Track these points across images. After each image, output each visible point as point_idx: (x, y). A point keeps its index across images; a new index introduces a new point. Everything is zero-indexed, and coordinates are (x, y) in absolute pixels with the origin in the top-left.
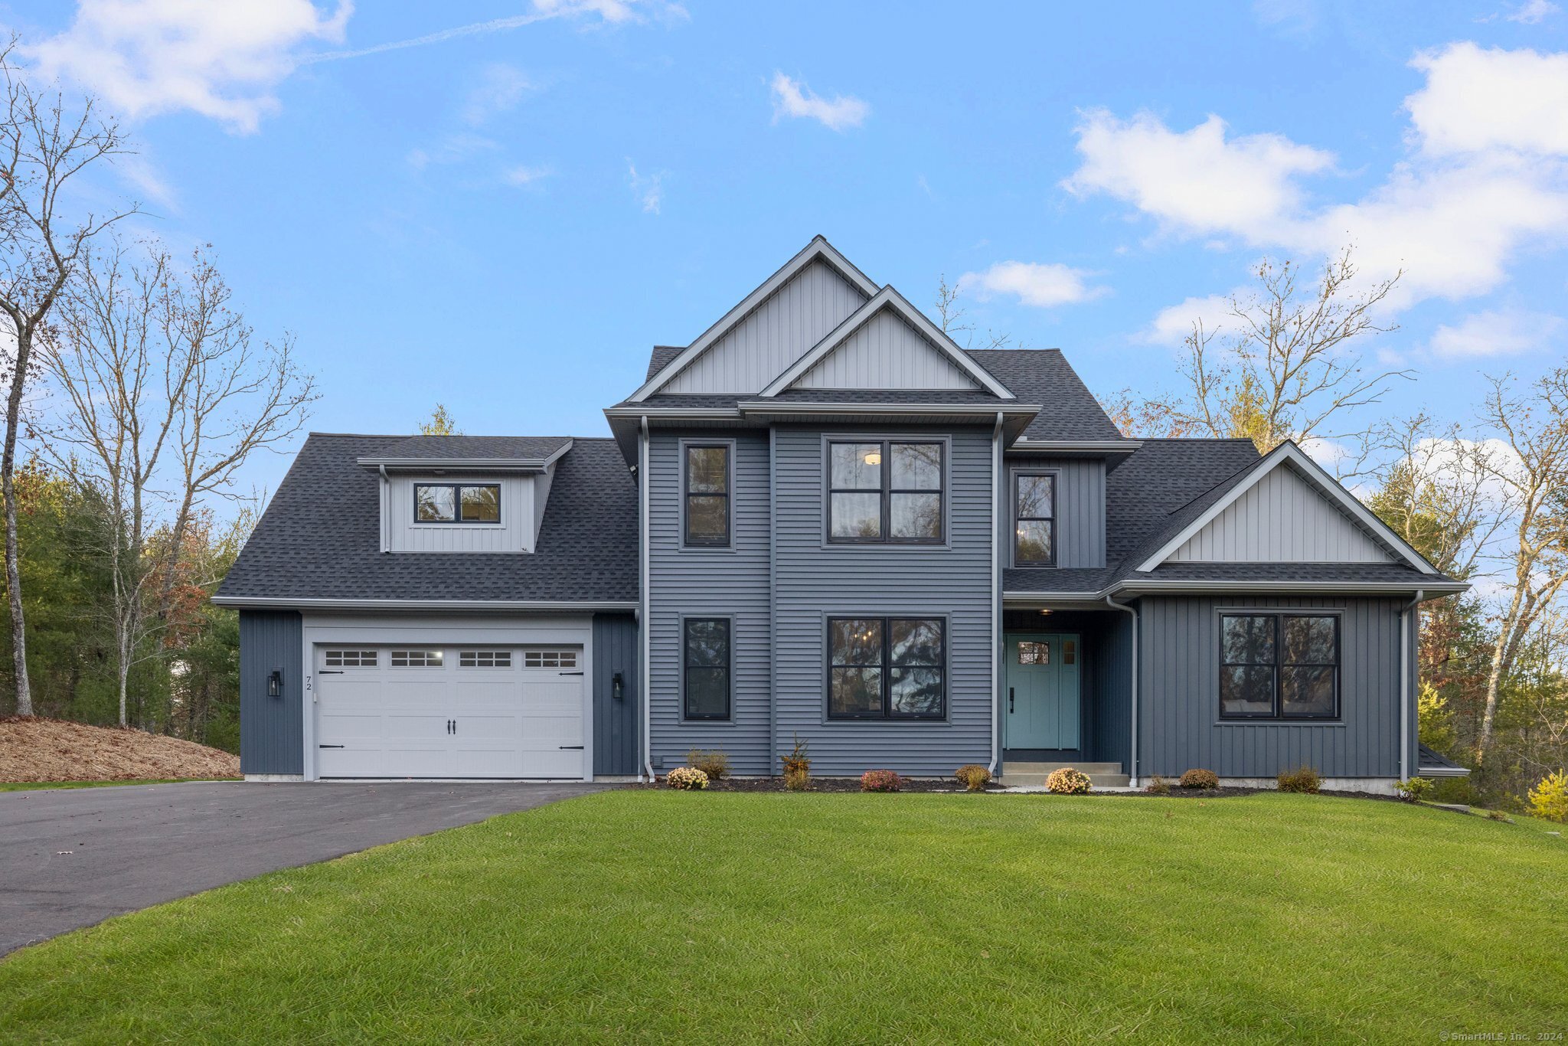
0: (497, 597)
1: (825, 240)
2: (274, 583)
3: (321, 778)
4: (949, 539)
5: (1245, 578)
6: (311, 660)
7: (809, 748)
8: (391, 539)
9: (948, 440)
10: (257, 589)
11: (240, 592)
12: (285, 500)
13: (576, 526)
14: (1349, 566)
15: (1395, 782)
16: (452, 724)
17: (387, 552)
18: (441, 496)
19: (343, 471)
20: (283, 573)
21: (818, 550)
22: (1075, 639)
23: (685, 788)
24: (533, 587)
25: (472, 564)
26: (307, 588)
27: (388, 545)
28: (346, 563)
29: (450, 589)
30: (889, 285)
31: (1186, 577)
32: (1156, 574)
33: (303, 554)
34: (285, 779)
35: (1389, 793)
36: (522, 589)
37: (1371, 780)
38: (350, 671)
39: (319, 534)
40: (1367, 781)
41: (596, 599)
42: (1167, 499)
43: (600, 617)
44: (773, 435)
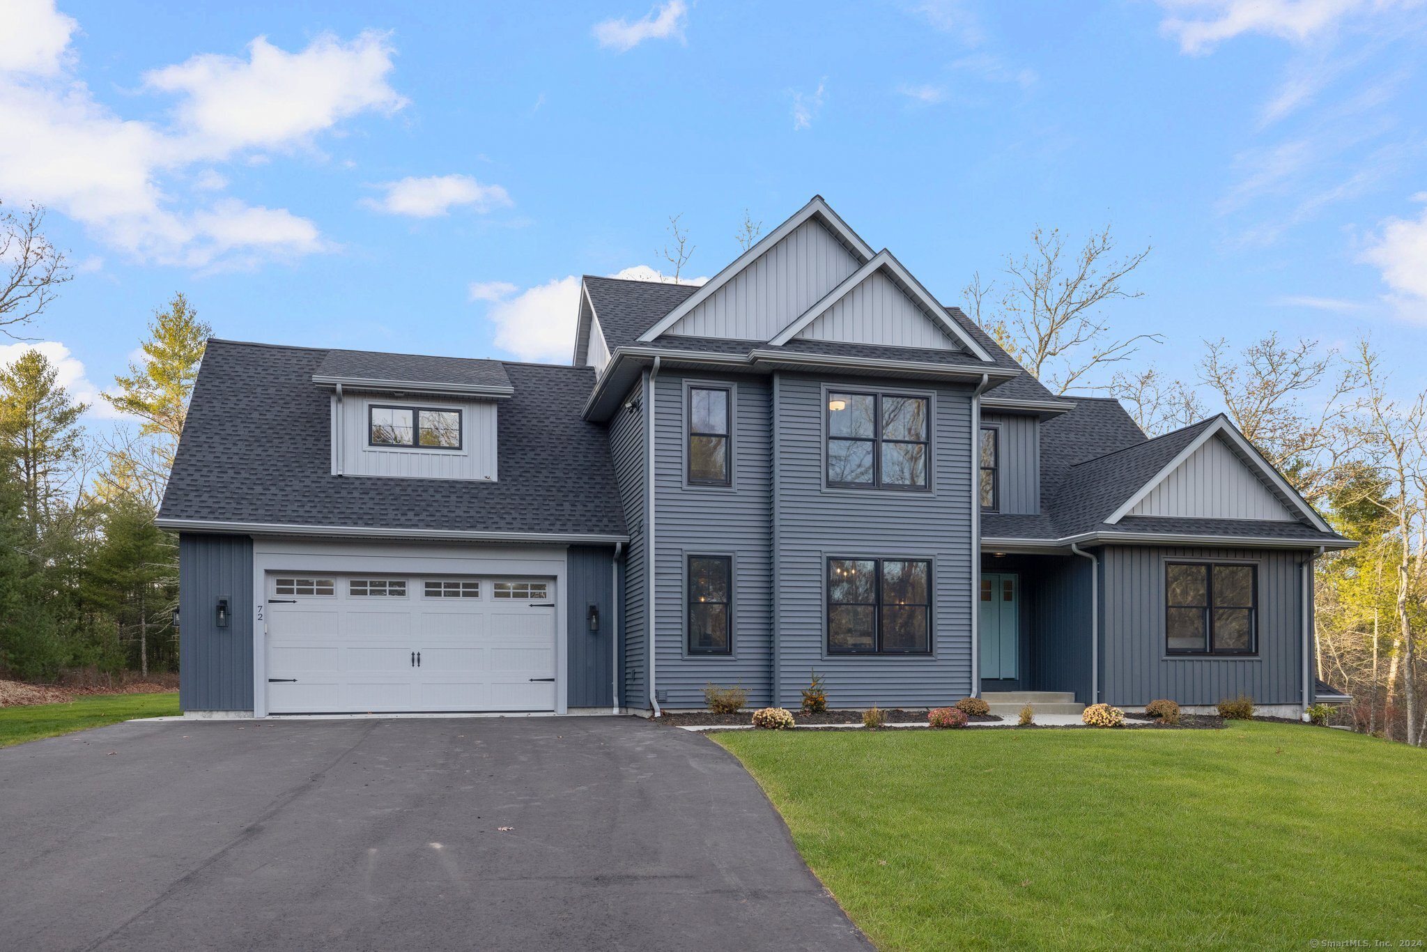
0: (473, 527)
1: (823, 200)
2: (222, 505)
3: (270, 714)
4: (935, 486)
5: (1190, 532)
6: (263, 588)
7: (828, 681)
8: (343, 460)
9: (933, 395)
10: (205, 512)
11: (185, 514)
12: (203, 412)
13: (531, 454)
14: (1264, 523)
15: (1298, 708)
16: (416, 657)
17: (340, 476)
18: (397, 420)
19: (259, 383)
20: (228, 495)
21: (818, 494)
22: (1013, 578)
23: (778, 728)
24: (508, 518)
25: (436, 491)
26: (261, 512)
27: (340, 468)
28: (297, 485)
29: (421, 517)
30: (885, 249)
31: (1144, 530)
32: (1119, 526)
33: (244, 474)
34: (232, 716)
35: (1293, 717)
36: (496, 519)
37: (1280, 706)
38: (303, 600)
39: (256, 452)
40: (1277, 707)
41: (576, 531)
42: (1066, 452)
43: (575, 550)
44: (777, 382)
